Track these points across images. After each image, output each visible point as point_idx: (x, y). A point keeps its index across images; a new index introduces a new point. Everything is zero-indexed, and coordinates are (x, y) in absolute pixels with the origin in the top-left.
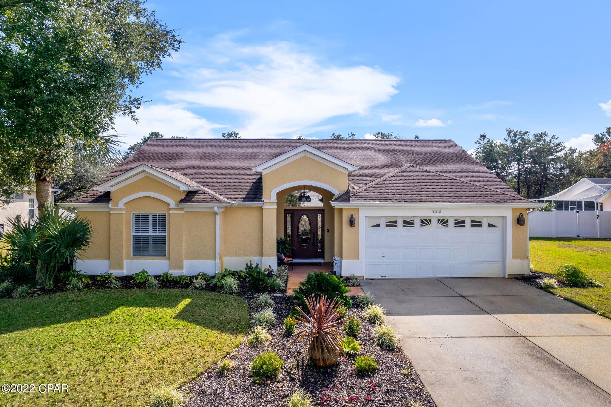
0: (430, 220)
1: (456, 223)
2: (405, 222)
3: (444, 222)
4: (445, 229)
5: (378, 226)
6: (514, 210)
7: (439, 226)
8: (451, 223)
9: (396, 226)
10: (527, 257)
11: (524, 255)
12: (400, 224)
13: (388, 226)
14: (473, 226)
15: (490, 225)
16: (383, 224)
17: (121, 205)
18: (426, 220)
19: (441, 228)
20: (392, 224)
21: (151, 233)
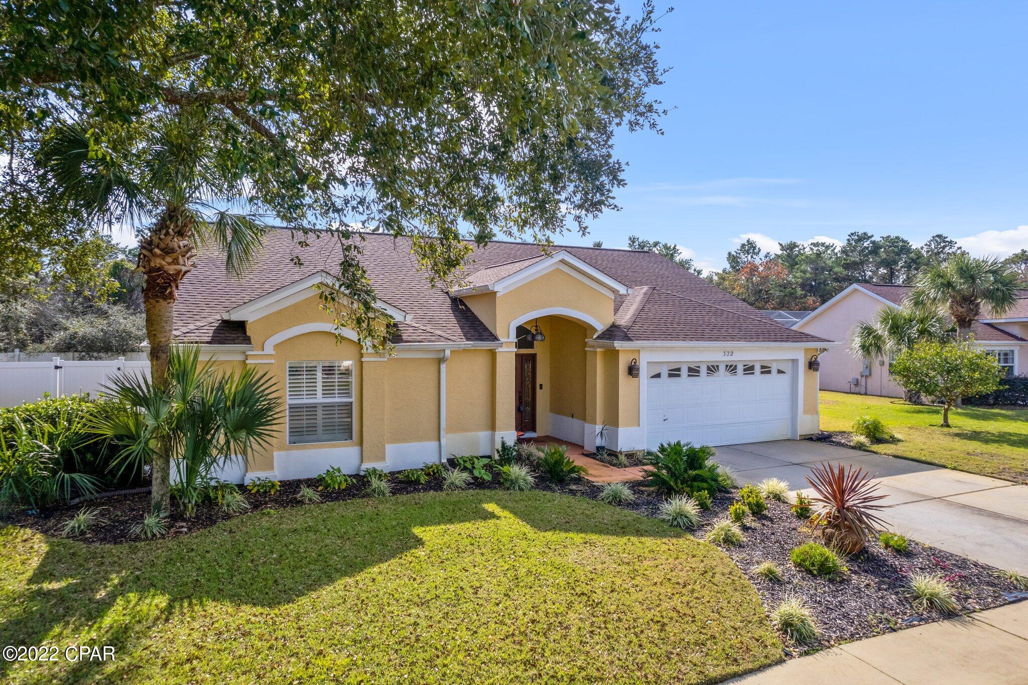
0: (718, 366)
1: (745, 370)
2: (690, 370)
3: (732, 369)
4: (734, 378)
5: (658, 376)
6: (807, 350)
7: (727, 373)
8: (740, 369)
9: (679, 376)
10: (817, 413)
11: (813, 410)
12: (684, 372)
13: (670, 375)
14: (762, 373)
15: (780, 372)
16: (665, 374)
17: (269, 349)
18: (713, 366)
19: (730, 378)
20: (674, 373)
21: (320, 399)
